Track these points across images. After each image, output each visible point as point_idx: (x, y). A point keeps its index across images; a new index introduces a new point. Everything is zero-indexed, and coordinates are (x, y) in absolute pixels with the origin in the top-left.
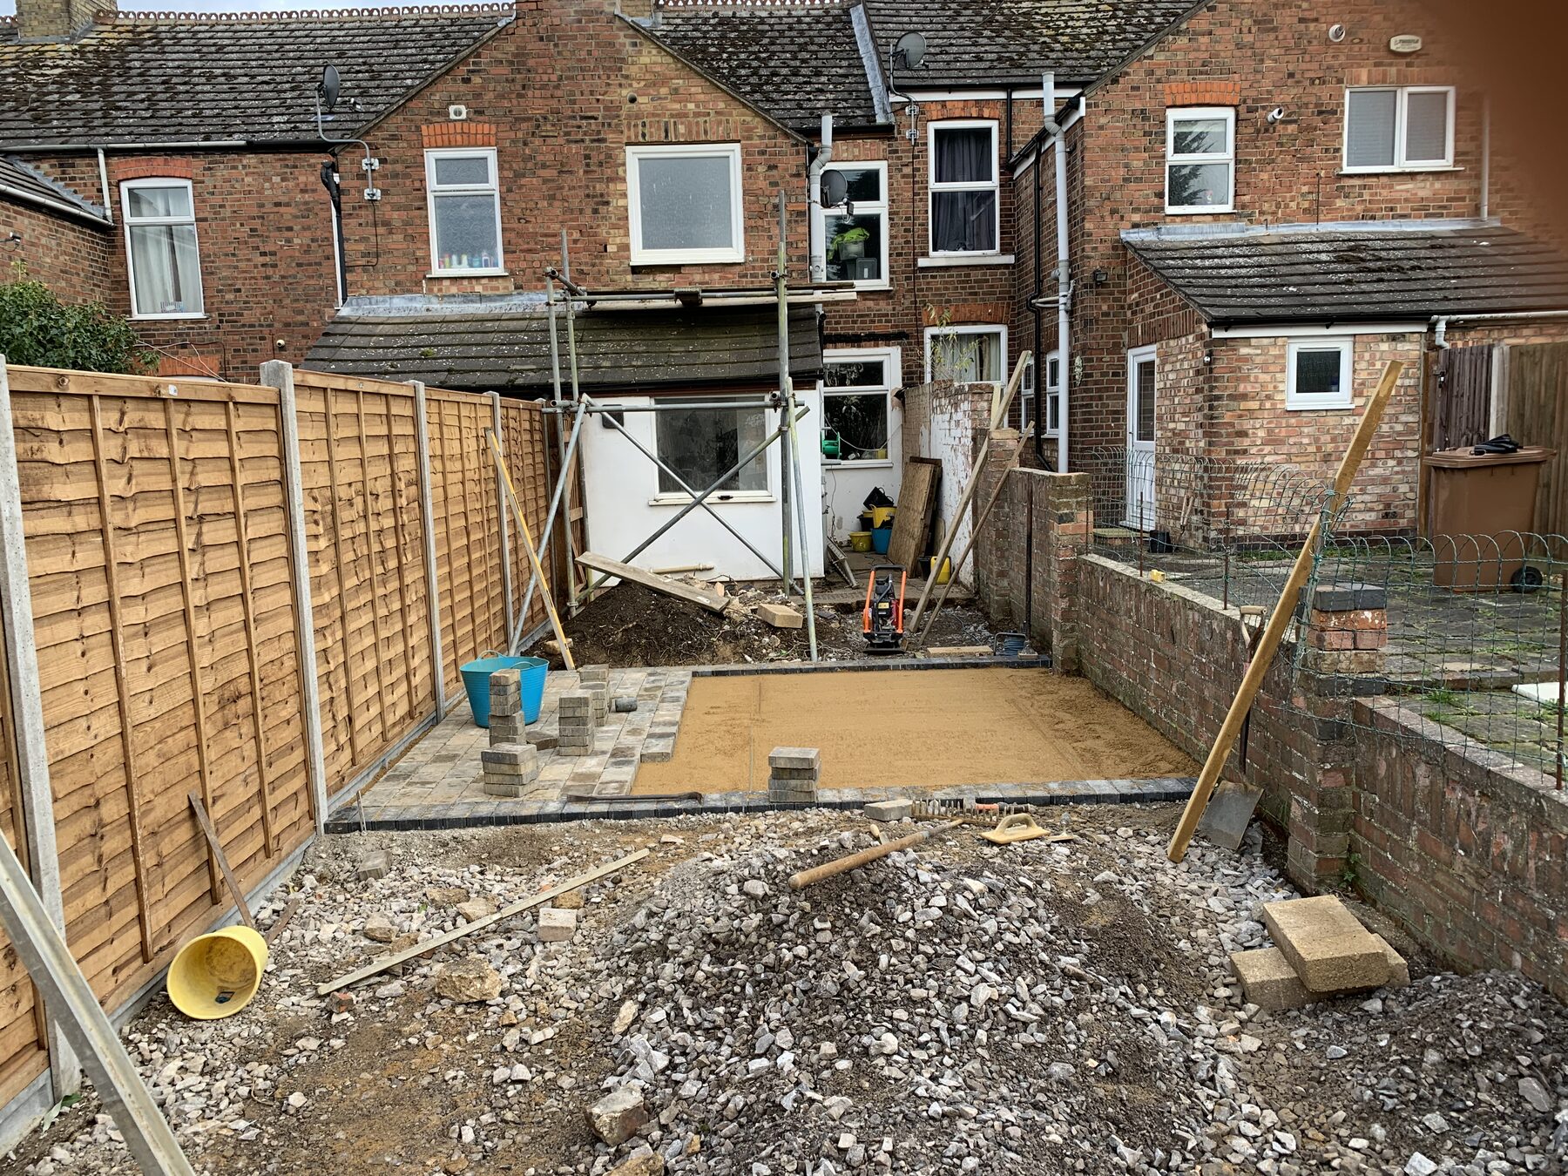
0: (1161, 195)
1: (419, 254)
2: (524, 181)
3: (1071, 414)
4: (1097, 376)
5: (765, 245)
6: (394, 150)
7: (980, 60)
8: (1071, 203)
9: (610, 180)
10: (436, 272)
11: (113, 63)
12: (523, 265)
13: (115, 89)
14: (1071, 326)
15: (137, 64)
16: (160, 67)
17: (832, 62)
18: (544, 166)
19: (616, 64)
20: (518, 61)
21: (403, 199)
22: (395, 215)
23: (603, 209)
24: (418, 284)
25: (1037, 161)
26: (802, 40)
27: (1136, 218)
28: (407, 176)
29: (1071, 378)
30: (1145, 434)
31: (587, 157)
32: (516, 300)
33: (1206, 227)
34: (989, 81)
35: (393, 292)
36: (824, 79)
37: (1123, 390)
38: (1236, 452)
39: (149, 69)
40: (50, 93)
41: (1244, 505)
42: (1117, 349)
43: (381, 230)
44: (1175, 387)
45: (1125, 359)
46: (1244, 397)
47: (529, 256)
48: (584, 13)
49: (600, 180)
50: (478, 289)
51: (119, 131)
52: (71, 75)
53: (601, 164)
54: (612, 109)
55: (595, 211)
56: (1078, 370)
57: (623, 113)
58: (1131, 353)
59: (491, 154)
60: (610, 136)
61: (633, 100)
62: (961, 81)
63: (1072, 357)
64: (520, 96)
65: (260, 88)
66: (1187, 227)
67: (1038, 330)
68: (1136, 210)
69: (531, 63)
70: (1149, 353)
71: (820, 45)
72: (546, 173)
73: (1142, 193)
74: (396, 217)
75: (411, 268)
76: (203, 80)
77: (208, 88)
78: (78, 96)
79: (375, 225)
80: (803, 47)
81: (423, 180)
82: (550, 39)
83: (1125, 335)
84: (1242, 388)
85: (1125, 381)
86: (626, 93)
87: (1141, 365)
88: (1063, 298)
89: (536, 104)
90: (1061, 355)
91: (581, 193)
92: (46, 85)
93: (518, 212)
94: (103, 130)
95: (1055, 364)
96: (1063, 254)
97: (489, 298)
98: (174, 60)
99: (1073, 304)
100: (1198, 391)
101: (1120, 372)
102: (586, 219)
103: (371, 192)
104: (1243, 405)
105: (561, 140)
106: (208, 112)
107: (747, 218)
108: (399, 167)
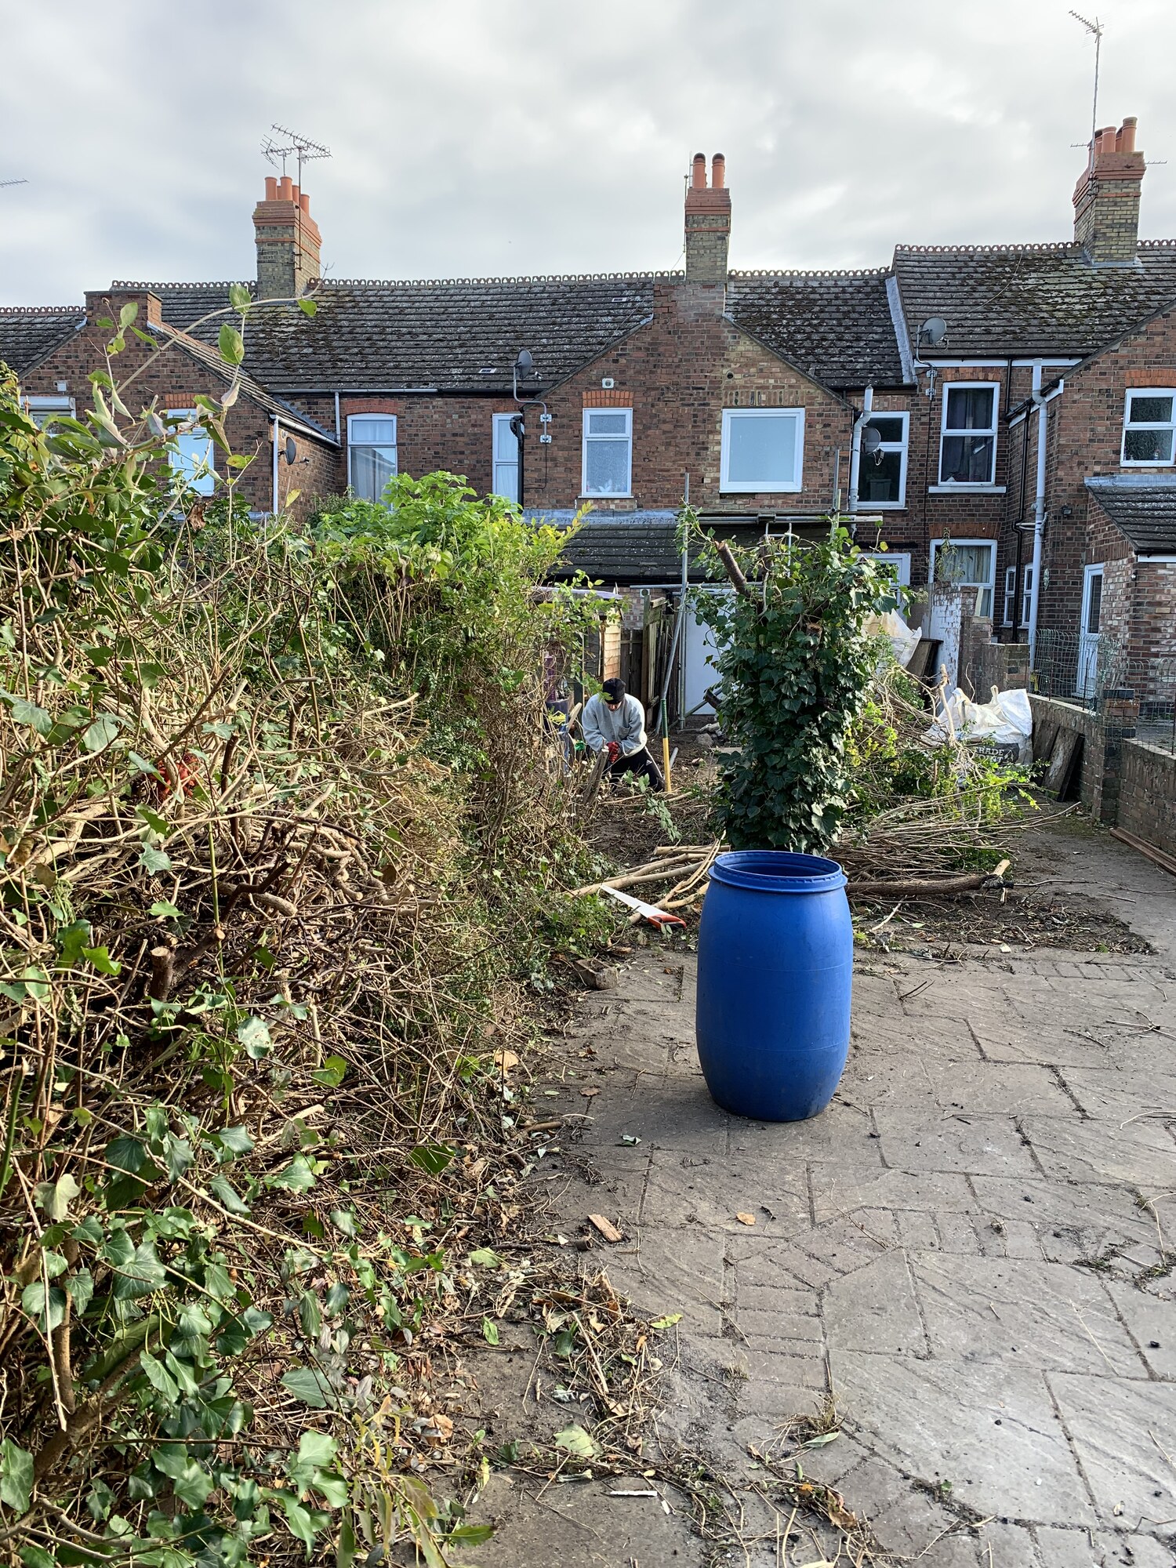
0: (1118, 452)
1: (574, 481)
2: (649, 432)
3: (1039, 611)
4: (1060, 584)
5: (817, 481)
6: (564, 408)
7: (988, 333)
8: (1049, 456)
9: (710, 432)
10: (584, 494)
11: (330, 323)
12: (644, 491)
13: (335, 344)
14: (1043, 546)
15: (346, 323)
16: (362, 326)
17: (869, 329)
18: (665, 422)
19: (719, 350)
20: (652, 349)
21: (566, 443)
22: (560, 453)
23: (703, 453)
24: (572, 502)
25: (1027, 419)
26: (846, 308)
27: (1097, 469)
28: (571, 427)
29: (1041, 584)
30: (1094, 629)
31: (695, 416)
32: (638, 515)
33: (1151, 477)
34: (994, 352)
35: (554, 507)
36: (862, 344)
37: (1080, 595)
38: (1151, 642)
39: (355, 327)
40: (291, 347)
41: (1153, 680)
42: (1077, 565)
43: (549, 464)
44: (1113, 595)
45: (1082, 572)
46: (1160, 604)
47: (649, 485)
48: (700, 315)
49: (703, 432)
50: (612, 507)
51: (347, 379)
52: (302, 332)
53: (704, 421)
54: (716, 383)
55: (698, 454)
56: (1046, 579)
57: (723, 386)
58: (1087, 568)
59: (628, 413)
60: (713, 402)
61: (730, 376)
62: (972, 352)
63: (1042, 568)
64: (651, 372)
65: (437, 344)
66: (1137, 477)
67: (1020, 546)
68: (1097, 463)
69: (661, 349)
70: (1098, 569)
71: (860, 313)
72: (667, 427)
73: (1104, 451)
74: (561, 455)
75: (568, 491)
76: (395, 337)
77: (399, 344)
78: (311, 350)
79: (546, 460)
80: (846, 314)
81: (580, 430)
82: (675, 333)
83: (1084, 555)
84: (1158, 598)
85: (1081, 589)
86: (726, 371)
87: (1094, 577)
88: (1038, 524)
89: (662, 379)
90: (1035, 566)
91: (689, 441)
92: (286, 340)
93: (644, 453)
94: (336, 378)
95: (1030, 573)
96: (1040, 493)
97: (620, 514)
98: (370, 320)
99: (1046, 530)
100: (1128, 598)
101: (1078, 582)
102: (690, 460)
103: (546, 438)
104: (1158, 610)
105: (678, 404)
106: (404, 365)
107: (806, 461)
108: (565, 421)
